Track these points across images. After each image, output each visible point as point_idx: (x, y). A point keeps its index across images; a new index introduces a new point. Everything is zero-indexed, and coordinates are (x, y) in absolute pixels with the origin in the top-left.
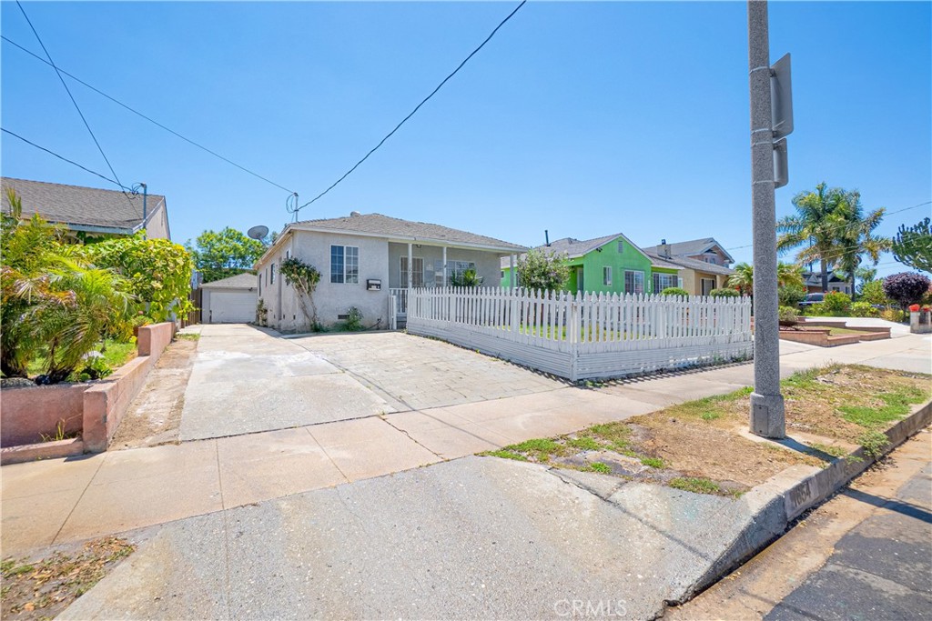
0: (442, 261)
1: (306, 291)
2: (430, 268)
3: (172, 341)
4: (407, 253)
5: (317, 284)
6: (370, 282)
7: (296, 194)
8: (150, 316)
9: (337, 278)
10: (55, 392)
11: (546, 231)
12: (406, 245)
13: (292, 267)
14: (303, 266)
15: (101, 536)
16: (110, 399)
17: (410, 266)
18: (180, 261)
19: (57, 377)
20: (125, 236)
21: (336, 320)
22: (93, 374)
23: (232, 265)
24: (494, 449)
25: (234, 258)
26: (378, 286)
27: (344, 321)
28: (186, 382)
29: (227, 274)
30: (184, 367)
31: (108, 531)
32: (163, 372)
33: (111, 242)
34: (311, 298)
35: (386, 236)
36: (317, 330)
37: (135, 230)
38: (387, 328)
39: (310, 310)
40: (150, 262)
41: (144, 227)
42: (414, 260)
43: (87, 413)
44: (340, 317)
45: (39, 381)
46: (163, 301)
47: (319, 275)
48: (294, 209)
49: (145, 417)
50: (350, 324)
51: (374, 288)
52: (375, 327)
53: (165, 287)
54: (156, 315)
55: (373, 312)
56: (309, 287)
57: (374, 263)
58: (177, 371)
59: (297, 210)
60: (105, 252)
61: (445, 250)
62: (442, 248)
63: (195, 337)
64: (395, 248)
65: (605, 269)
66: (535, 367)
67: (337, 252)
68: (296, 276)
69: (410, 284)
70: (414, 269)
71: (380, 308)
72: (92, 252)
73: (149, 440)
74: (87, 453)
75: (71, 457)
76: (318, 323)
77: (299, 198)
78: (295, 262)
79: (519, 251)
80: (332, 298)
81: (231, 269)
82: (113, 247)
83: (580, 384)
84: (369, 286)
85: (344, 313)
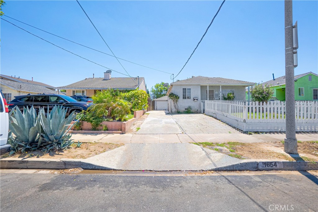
0: (220, 90)
1: (175, 102)
2: (216, 93)
3: (143, 115)
4: (207, 89)
5: (179, 100)
6: (194, 98)
7: (173, 74)
8: (138, 109)
9: (184, 97)
10: (119, 123)
11: (273, 74)
12: (207, 86)
13: (172, 95)
14: (174, 95)
15: (121, 143)
16: (126, 125)
17: (208, 93)
18: (145, 95)
19: (120, 120)
20: (134, 90)
21: (184, 110)
22: (125, 120)
23: (164, 93)
24: (194, 143)
25: (164, 91)
26: (197, 99)
27: (186, 110)
28: (142, 124)
29: (162, 96)
30: (142, 120)
31: (122, 143)
32: (138, 121)
33: (131, 92)
34: (177, 104)
35: (199, 84)
36: (179, 113)
37: (136, 88)
38: (200, 113)
39: (177, 107)
40: (138, 96)
41: (139, 87)
42: (209, 90)
43: (123, 127)
44: (185, 109)
45: (117, 121)
46: (141, 105)
47: (179, 97)
48: (173, 78)
49: (132, 129)
50: (188, 111)
51: (196, 100)
52: (196, 112)
53: (142, 102)
54: (140, 109)
55: (196, 108)
56: (176, 101)
57: (196, 92)
58: (141, 121)
59: (173, 79)
60: (130, 94)
61: (221, 87)
62: (219, 86)
63: (148, 114)
64: (203, 88)
65: (300, 89)
66: (234, 126)
67: (184, 90)
68: (172, 98)
69: (208, 99)
70: (209, 93)
71: (198, 107)
72: (128, 94)
73: (132, 133)
74: (123, 134)
75: (121, 134)
76: (179, 111)
77: (174, 75)
78: (172, 94)
79: (252, 84)
80: (183, 104)
81: (163, 94)
82: (131, 93)
83: (246, 132)
84: (194, 100)
85: (187, 108)
